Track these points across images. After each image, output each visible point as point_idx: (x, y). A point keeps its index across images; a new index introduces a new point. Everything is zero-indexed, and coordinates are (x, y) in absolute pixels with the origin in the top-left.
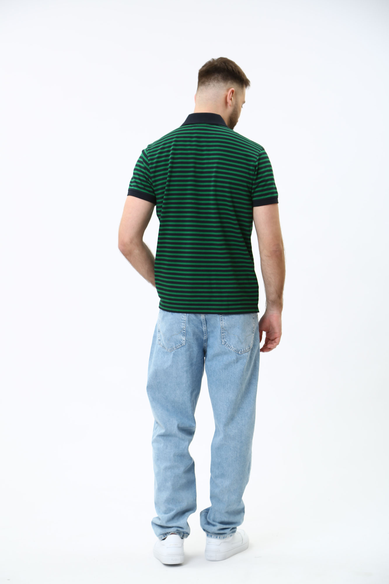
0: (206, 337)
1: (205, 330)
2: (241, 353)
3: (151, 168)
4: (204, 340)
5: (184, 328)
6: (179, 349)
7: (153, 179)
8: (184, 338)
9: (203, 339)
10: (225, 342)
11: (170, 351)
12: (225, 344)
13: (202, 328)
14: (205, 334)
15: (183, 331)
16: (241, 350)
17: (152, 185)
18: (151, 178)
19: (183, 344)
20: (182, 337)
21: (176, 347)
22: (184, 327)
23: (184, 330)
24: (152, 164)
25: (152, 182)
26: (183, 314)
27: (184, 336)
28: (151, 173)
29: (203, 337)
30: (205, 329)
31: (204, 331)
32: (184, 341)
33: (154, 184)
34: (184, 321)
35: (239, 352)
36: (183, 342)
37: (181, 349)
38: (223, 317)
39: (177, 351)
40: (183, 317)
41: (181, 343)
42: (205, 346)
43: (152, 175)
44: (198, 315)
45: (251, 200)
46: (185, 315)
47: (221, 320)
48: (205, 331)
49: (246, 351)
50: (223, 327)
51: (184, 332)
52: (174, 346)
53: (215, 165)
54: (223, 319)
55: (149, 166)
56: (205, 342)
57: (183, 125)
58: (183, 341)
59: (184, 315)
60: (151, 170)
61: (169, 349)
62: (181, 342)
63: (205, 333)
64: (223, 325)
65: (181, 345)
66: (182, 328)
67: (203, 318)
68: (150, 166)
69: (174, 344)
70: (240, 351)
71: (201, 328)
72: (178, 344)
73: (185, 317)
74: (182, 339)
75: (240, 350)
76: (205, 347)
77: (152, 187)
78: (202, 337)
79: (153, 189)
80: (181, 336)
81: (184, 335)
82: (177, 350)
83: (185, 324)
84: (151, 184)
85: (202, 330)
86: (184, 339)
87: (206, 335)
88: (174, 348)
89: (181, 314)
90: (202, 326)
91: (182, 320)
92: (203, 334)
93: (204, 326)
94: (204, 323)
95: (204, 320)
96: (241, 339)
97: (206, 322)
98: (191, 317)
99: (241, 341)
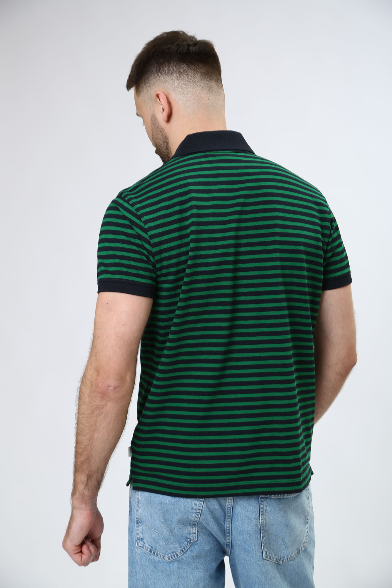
0: (229, 539)
1: (228, 528)
2: (283, 561)
13: (223, 524)
14: (228, 534)
16: (284, 557)
30: (228, 526)
33: (158, 266)
34: (198, 511)
35: (280, 562)
41: (189, 540)
43: (154, 250)
44: (222, 500)
48: (228, 530)
49: (291, 558)
58: (192, 535)
62: (189, 537)
63: (228, 533)
67: (229, 506)
69: (177, 545)
70: (282, 560)
72: (184, 543)
74: (191, 533)
75: (282, 558)
80: (189, 528)
85: (224, 527)
86: (194, 531)
87: (228, 536)
92: (225, 535)
93: (228, 521)
94: (228, 515)
95: (229, 510)
96: (287, 542)
97: (232, 515)
98: (211, 505)
99: (287, 544)
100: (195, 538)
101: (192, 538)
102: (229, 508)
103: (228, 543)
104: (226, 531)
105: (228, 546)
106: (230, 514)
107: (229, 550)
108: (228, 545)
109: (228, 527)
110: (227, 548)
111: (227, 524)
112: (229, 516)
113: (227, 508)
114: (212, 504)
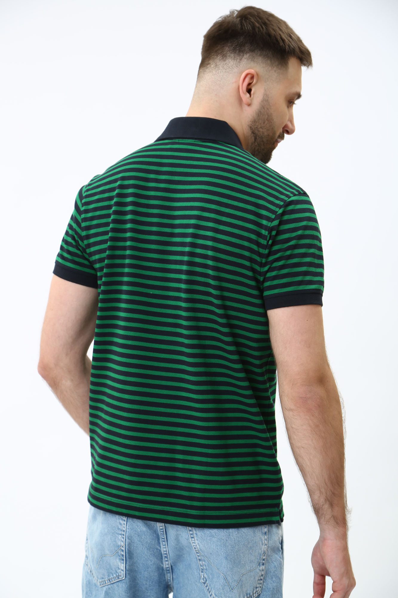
0: (168, 564)
1: (165, 553)
3: (85, 220)
4: (165, 569)
5: (123, 547)
6: (114, 585)
7: (86, 242)
8: (122, 565)
9: (163, 567)
10: (205, 580)
11: (100, 585)
12: (204, 583)
13: (159, 548)
14: (166, 559)
15: (120, 552)
17: (86, 253)
18: (82, 238)
19: (120, 577)
20: (120, 564)
21: (110, 580)
22: (122, 544)
23: (123, 551)
24: (86, 211)
25: (84, 247)
26: (122, 517)
27: (122, 562)
28: (84, 229)
29: (163, 564)
31: (163, 552)
32: (123, 571)
34: (123, 533)
36: (121, 573)
37: (118, 586)
38: (194, 532)
39: (111, 587)
40: (121, 524)
41: (117, 574)
42: (169, 578)
43: (84, 233)
45: (261, 297)
46: (125, 520)
47: (192, 536)
48: (166, 554)
50: (196, 549)
51: (122, 553)
52: (106, 576)
53: (192, 222)
54: (195, 535)
55: (80, 216)
56: (167, 573)
57: (159, 139)
58: (120, 570)
59: (122, 519)
60: (83, 225)
61: (99, 581)
62: (118, 571)
63: (166, 557)
64: (196, 545)
65: (118, 578)
66: (118, 546)
67: (161, 528)
68: (83, 216)
69: (106, 573)
71: (157, 549)
72: (113, 575)
73: (124, 524)
74: (120, 568)
76: (170, 580)
77: (86, 256)
78: (161, 564)
79: (88, 260)
80: (118, 561)
81: (123, 560)
82: (112, 585)
83: (123, 538)
84: (84, 251)
85: (160, 551)
86: (122, 568)
88: (106, 582)
89: (117, 516)
90: (160, 544)
91: (119, 529)
93: (163, 544)
94: (162, 537)
95: (162, 532)
96: (231, 582)
97: (166, 537)
98: (136, 527)
99: (230, 584)
100: (122, 576)
101: (120, 574)
102: (161, 529)
103: (168, 568)
104: (163, 555)
105: (168, 572)
106: (164, 536)
107: (170, 577)
108: (168, 570)
109: (165, 551)
110: (168, 574)
111: (163, 547)
112: (163, 539)
113: (159, 530)
114: (138, 526)
